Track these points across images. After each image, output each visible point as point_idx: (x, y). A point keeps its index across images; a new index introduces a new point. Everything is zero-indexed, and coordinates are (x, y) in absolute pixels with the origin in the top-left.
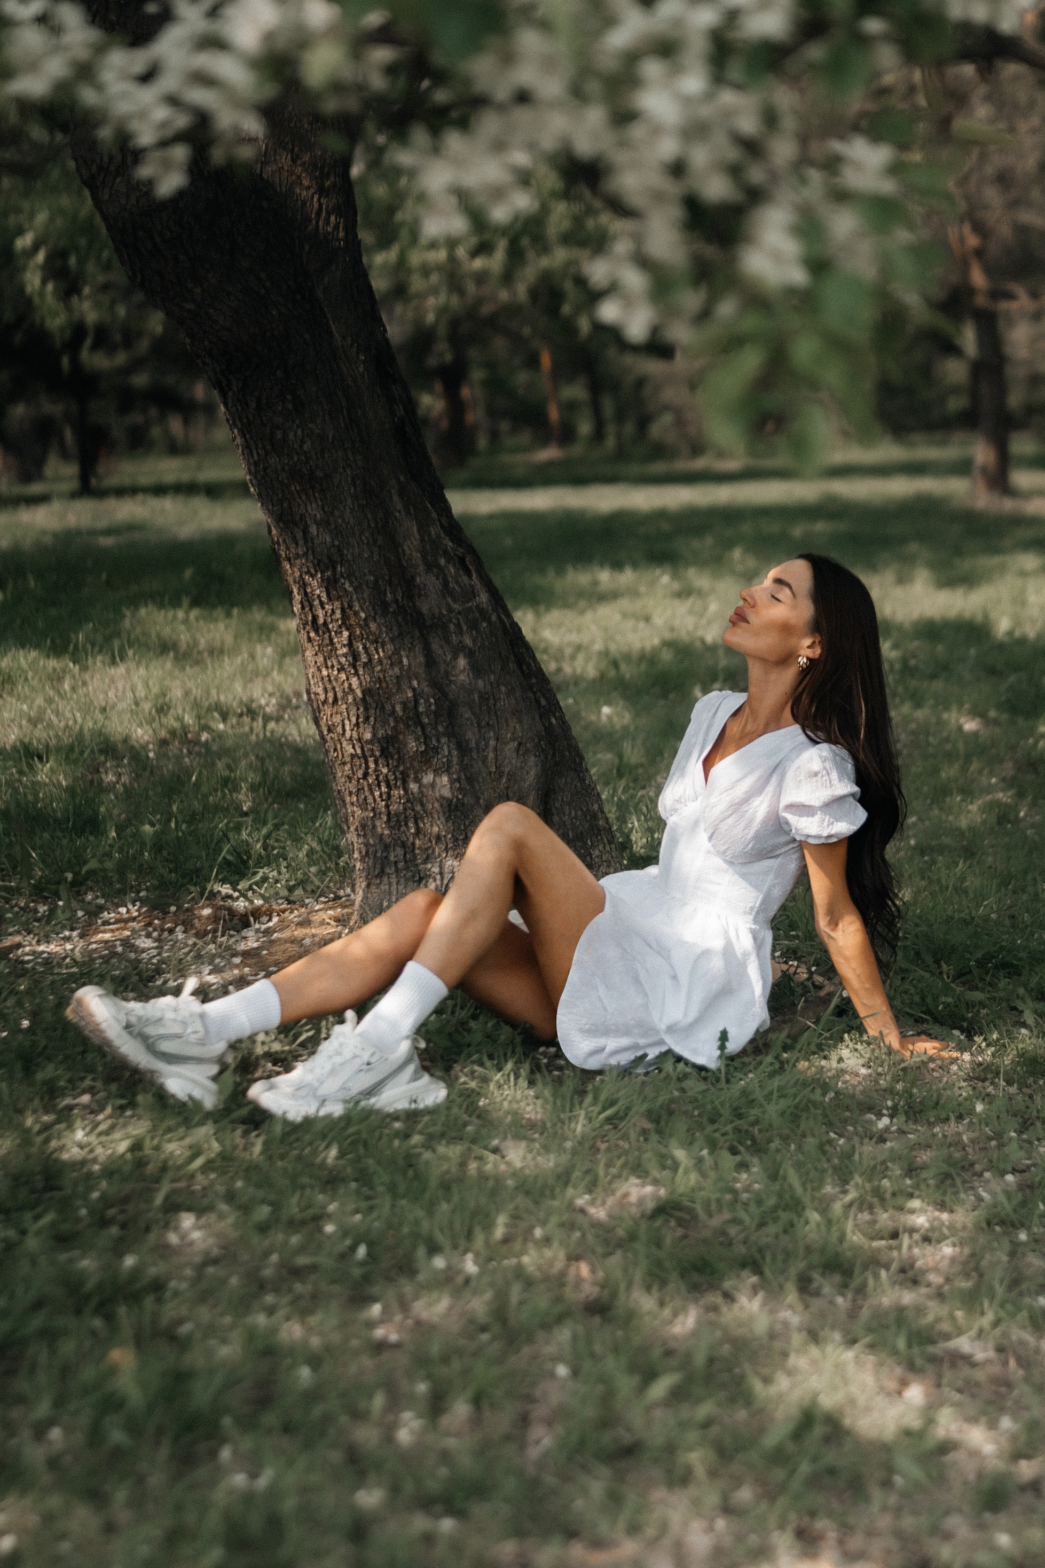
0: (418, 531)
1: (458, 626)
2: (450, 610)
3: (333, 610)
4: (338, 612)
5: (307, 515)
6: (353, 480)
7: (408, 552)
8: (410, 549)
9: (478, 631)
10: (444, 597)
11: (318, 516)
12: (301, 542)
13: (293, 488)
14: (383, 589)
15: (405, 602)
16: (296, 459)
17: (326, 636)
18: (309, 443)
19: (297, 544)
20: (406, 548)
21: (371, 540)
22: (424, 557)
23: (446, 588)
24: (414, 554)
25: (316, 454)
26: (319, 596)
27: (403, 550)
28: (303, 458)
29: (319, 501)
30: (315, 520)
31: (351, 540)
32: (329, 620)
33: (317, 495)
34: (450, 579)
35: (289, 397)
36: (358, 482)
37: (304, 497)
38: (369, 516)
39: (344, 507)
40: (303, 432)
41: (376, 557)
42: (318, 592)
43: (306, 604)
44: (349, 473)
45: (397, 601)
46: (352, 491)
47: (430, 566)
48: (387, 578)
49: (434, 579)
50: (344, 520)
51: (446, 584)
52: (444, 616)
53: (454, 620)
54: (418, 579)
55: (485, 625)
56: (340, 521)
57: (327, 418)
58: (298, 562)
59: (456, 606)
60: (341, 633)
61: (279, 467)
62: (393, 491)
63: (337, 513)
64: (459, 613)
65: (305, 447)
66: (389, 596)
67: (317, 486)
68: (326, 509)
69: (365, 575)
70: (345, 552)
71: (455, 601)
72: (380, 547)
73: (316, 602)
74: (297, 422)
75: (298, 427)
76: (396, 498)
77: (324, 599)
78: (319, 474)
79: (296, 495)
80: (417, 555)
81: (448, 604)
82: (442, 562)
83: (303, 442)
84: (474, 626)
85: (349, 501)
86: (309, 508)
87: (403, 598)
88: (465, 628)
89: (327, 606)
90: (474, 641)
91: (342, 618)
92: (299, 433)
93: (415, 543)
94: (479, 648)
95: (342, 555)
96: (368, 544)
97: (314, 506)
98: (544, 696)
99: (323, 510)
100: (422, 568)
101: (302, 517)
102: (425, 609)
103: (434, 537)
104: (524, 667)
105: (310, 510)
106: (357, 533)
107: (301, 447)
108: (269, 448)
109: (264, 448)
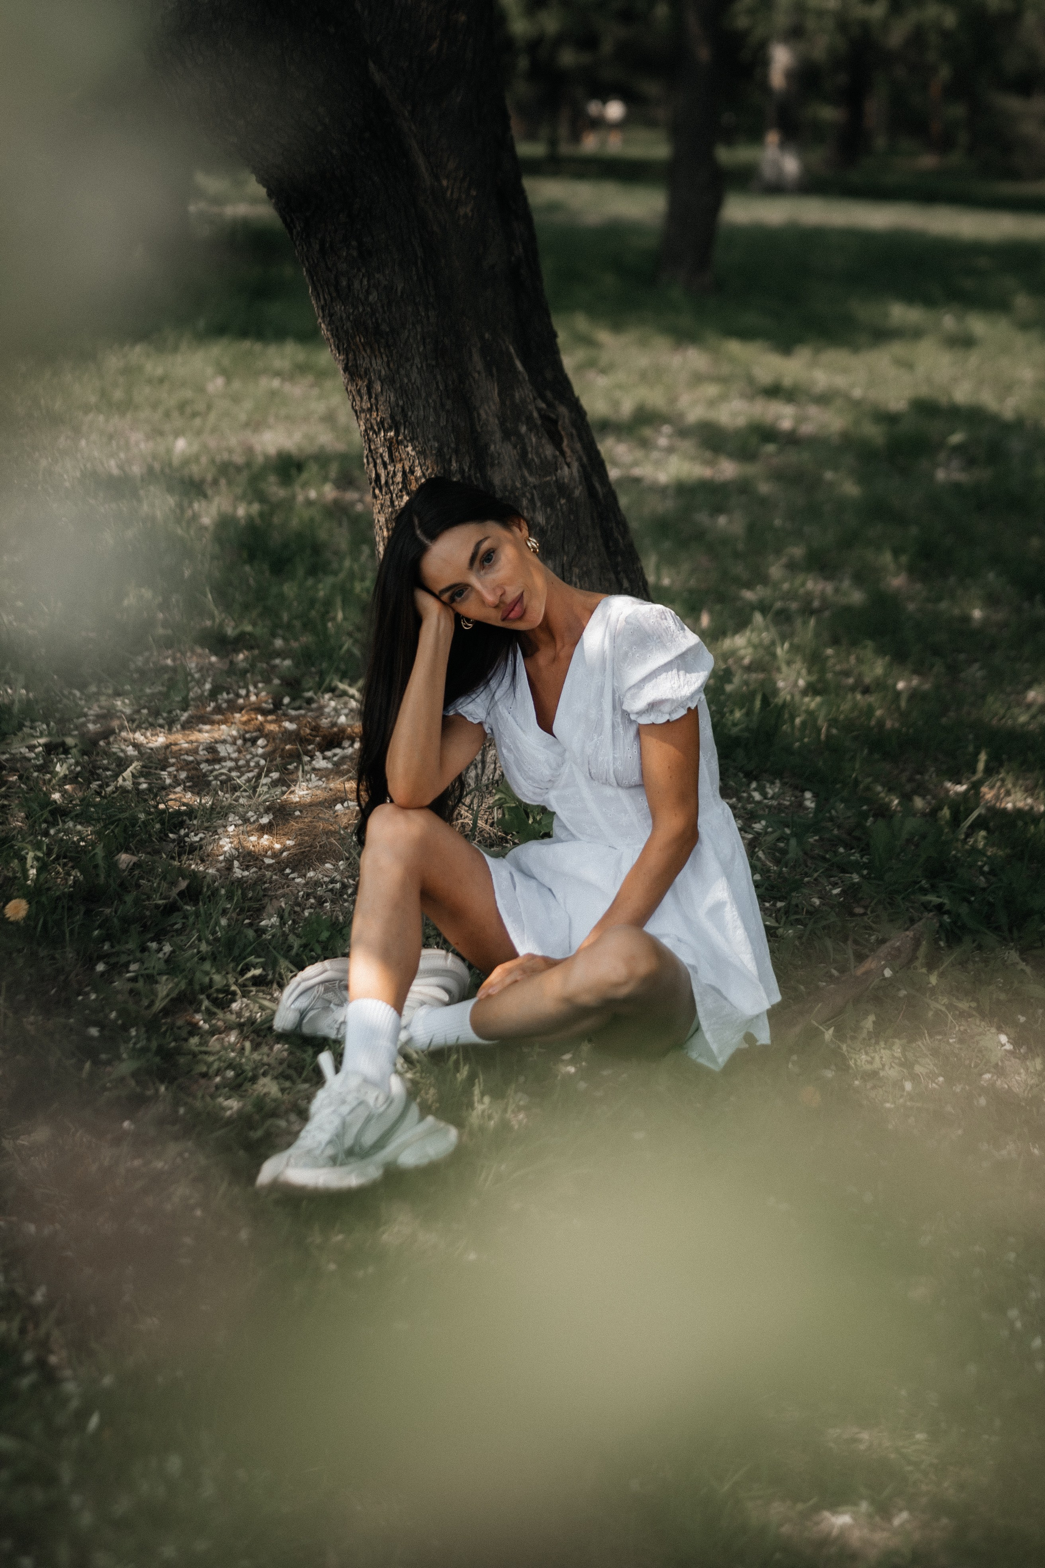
0: (500, 394)
1: (532, 501)
2: (525, 483)
3: (394, 471)
4: (400, 475)
5: (371, 370)
6: (423, 339)
7: (484, 416)
8: (486, 413)
9: (553, 508)
10: (520, 468)
11: (383, 373)
12: (365, 397)
13: (358, 339)
14: (448, 457)
15: (472, 472)
16: (361, 310)
17: (388, 497)
18: (375, 294)
19: (362, 398)
20: (482, 412)
21: (438, 404)
22: (502, 424)
23: (523, 460)
24: (491, 419)
25: (383, 307)
26: (381, 455)
27: (479, 415)
28: (369, 309)
29: (384, 356)
30: (380, 376)
31: (416, 401)
32: (391, 482)
33: (382, 350)
34: (530, 449)
35: (354, 243)
36: (428, 340)
37: (368, 351)
38: (439, 377)
39: (412, 366)
40: (368, 281)
41: (443, 423)
42: (381, 450)
43: (371, 460)
44: (419, 329)
45: (462, 471)
46: (421, 349)
47: (507, 435)
48: (453, 445)
49: (510, 447)
50: (410, 380)
51: (524, 454)
52: (517, 489)
53: (527, 494)
54: (492, 447)
55: (563, 501)
56: (406, 380)
57: (397, 268)
58: (363, 415)
59: (531, 480)
60: (402, 497)
61: (344, 316)
62: (474, 350)
63: (403, 372)
64: (535, 487)
65: (371, 298)
66: (454, 465)
67: (383, 341)
68: (391, 365)
69: (429, 440)
70: (410, 414)
71: (531, 473)
72: (448, 411)
73: (379, 461)
74: (363, 271)
75: (363, 276)
76: (476, 357)
77: (386, 458)
78: (385, 328)
79: (361, 348)
80: (494, 422)
81: (523, 477)
82: (523, 429)
83: (368, 293)
84: (549, 502)
85: (417, 360)
86: (374, 362)
87: (469, 469)
88: (539, 504)
89: (389, 467)
90: (548, 519)
91: (404, 482)
92: (365, 282)
93: (493, 407)
94: (552, 528)
95: (405, 415)
96: (435, 409)
97: (379, 361)
98: (628, 577)
99: (388, 366)
100: (498, 436)
101: (367, 371)
102: (497, 481)
103: (518, 401)
104: (611, 544)
105: (374, 365)
106: (424, 395)
107: (367, 298)
108: (334, 295)
109: (330, 294)
